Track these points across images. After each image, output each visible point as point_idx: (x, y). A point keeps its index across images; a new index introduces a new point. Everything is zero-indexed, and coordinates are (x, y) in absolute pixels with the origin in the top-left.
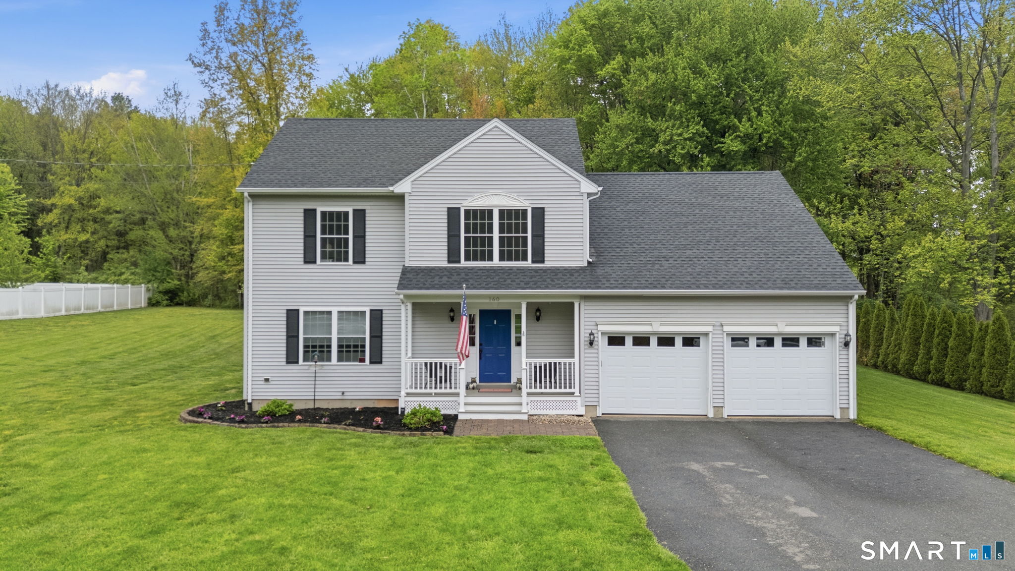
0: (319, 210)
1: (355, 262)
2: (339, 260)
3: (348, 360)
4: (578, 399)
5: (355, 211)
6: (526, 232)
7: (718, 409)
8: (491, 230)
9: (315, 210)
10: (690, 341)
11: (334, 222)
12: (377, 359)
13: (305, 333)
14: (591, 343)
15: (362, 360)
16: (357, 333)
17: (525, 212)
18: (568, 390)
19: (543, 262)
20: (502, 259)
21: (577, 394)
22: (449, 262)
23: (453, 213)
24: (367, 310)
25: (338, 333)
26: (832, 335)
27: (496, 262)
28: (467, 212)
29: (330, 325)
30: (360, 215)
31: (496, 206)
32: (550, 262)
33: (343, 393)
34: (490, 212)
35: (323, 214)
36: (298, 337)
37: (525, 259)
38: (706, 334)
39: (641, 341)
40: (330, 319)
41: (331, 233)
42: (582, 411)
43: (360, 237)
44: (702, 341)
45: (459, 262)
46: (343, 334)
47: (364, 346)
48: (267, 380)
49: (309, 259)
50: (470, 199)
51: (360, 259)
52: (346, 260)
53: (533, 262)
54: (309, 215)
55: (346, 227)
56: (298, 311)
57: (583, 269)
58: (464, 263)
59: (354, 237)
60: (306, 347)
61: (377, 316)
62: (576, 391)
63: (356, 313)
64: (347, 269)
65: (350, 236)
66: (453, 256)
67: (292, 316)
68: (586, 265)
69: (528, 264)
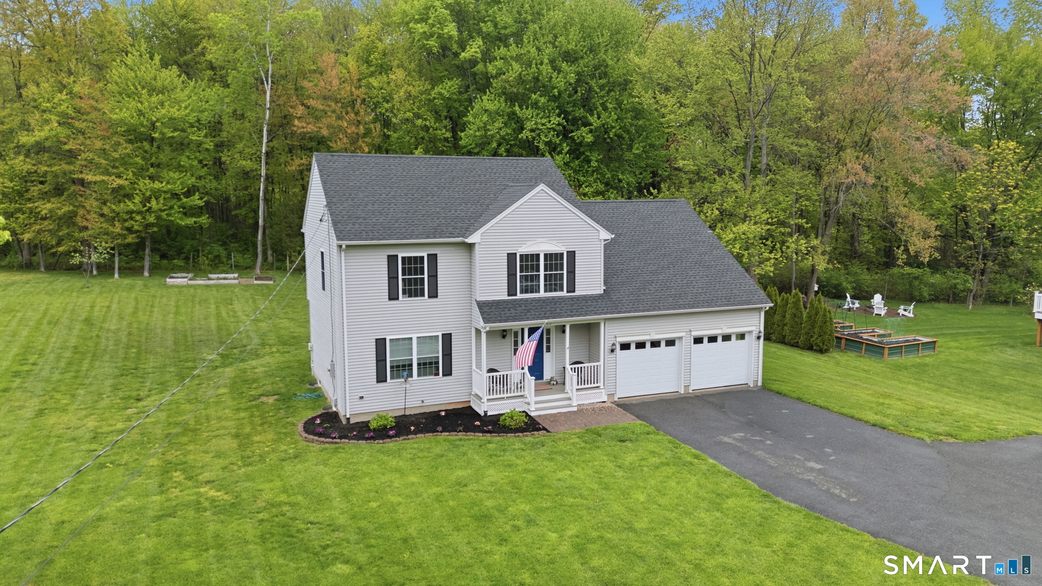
0: (400, 256)
1: (430, 297)
2: (416, 296)
3: (425, 375)
4: (603, 391)
5: (428, 255)
6: (563, 270)
7: (687, 387)
8: (538, 270)
9: (397, 256)
10: (670, 343)
11: (413, 264)
12: (448, 372)
13: (391, 357)
14: (612, 351)
15: (437, 374)
16: (432, 353)
17: (562, 254)
18: (596, 385)
19: (574, 291)
20: (546, 291)
21: (602, 387)
22: (509, 295)
23: (511, 257)
24: (440, 334)
25: (418, 355)
26: (750, 332)
27: (542, 294)
28: (521, 256)
29: (411, 349)
30: (433, 258)
31: (542, 251)
32: (579, 292)
33: (423, 402)
34: (538, 255)
35: (403, 258)
36: (385, 360)
37: (562, 290)
38: (680, 338)
39: (641, 345)
40: (411, 344)
41: (410, 274)
42: (605, 398)
43: (433, 276)
44: (677, 342)
45: (516, 295)
46: (421, 355)
47: (437, 363)
48: (362, 398)
49: (393, 296)
50: (524, 246)
51: (434, 294)
52: (423, 295)
53: (568, 292)
54: (392, 259)
55: (422, 269)
56: (385, 339)
57: (601, 295)
58: (519, 296)
59: (429, 276)
60: (392, 367)
61: (447, 339)
62: (601, 384)
63: (431, 337)
64: (423, 302)
65: (426, 276)
66: (511, 291)
67: (380, 344)
68: (602, 292)
69: (564, 293)
